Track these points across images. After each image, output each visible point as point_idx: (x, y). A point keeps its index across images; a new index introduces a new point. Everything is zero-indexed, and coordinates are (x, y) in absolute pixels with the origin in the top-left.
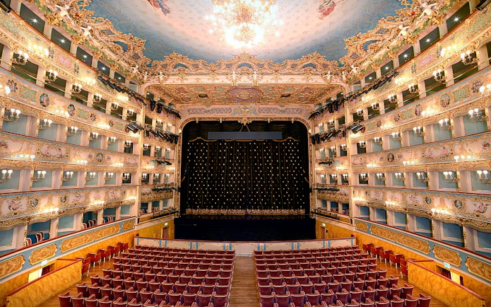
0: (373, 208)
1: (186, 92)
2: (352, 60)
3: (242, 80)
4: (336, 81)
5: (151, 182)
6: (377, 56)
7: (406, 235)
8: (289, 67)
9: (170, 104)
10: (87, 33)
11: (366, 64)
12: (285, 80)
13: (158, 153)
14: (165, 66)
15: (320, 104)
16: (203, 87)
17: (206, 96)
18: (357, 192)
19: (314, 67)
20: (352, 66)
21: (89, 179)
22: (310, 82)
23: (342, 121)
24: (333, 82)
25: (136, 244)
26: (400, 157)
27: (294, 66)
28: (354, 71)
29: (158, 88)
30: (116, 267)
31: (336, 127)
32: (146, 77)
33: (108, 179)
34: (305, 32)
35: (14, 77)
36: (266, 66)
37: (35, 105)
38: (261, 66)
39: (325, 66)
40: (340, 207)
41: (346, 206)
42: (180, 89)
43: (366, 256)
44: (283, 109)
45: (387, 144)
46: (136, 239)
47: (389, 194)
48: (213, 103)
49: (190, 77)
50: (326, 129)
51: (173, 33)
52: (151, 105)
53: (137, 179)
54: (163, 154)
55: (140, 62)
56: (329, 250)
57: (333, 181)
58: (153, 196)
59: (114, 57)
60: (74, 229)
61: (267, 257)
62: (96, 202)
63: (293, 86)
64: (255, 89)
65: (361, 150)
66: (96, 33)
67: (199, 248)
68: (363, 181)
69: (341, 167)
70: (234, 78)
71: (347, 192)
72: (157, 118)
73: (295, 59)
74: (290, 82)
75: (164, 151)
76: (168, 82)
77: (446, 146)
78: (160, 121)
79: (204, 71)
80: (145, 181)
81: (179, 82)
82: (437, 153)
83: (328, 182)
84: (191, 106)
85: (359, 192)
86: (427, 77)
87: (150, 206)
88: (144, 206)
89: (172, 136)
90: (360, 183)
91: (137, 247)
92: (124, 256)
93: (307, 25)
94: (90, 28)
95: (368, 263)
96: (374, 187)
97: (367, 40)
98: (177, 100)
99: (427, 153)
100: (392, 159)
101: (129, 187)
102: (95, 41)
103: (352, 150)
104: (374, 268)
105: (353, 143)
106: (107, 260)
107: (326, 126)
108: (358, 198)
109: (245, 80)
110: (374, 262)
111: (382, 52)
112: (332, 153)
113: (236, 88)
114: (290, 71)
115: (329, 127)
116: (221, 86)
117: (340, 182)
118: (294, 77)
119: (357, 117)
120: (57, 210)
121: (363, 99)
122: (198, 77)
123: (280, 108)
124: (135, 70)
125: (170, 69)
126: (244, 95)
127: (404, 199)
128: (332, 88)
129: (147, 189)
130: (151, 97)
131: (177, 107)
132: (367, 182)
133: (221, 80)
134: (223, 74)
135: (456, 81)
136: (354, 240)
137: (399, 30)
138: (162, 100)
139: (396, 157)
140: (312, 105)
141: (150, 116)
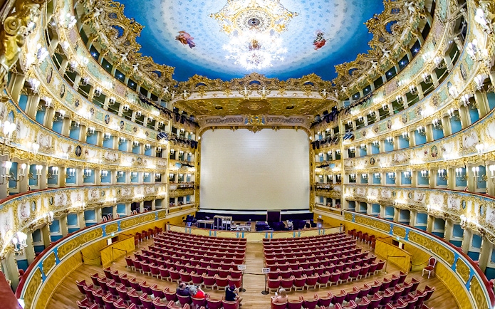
0: (358, 202)
1: (204, 106)
2: (341, 82)
3: (253, 94)
4: (331, 97)
5: (177, 181)
6: (359, 80)
7: (378, 221)
8: (292, 84)
9: (191, 116)
10: (136, 68)
11: (352, 86)
12: (289, 94)
13: (181, 157)
14: (188, 86)
15: (319, 115)
16: (219, 100)
17: (221, 108)
18: (347, 190)
19: (313, 84)
20: (342, 86)
21: (133, 178)
22: (310, 97)
23: (336, 130)
24: (329, 98)
25: (168, 229)
26: (378, 160)
27: (296, 84)
28: (344, 89)
29: (182, 103)
30: (156, 244)
31: (332, 135)
32: (173, 95)
33: (145, 179)
34: (304, 58)
35: (93, 106)
36: (273, 83)
37: (102, 123)
38: (268, 83)
39: (321, 84)
40: (334, 202)
41: (338, 201)
42: (200, 103)
43: (349, 239)
44: (288, 118)
45: (370, 150)
46: (167, 226)
47: (370, 190)
48: (227, 114)
49: (208, 93)
50: (324, 137)
51: (196, 60)
52: (177, 117)
53: (166, 179)
54: (186, 158)
55: (170, 84)
56: (323, 236)
57: (330, 181)
58: (178, 193)
59: (151, 82)
60: (126, 214)
61: (274, 244)
62: (139, 195)
63: (295, 100)
64: (264, 102)
65: (352, 155)
66: (142, 67)
67: (217, 236)
68: (352, 180)
69: (336, 169)
70: (246, 93)
71: (340, 189)
72: (181, 129)
73: (297, 78)
74: (293, 96)
75: (186, 155)
76: (190, 98)
77: (406, 153)
78: (183, 130)
79: (220, 88)
80: (172, 180)
81: (199, 98)
82: (401, 158)
83: (325, 181)
84: (209, 117)
85: (349, 189)
86: (393, 100)
87: (176, 200)
88: (172, 200)
89: (193, 142)
90: (350, 182)
91: (169, 232)
92: (160, 237)
93: (305, 53)
94: (138, 64)
95: (351, 243)
96: (359, 185)
97: (351, 68)
98: (197, 113)
99: (395, 158)
100: (373, 162)
101: (160, 185)
102: (140, 73)
103: (344, 154)
104: (354, 247)
105: (345, 149)
106: (149, 238)
107: (324, 134)
108: (348, 194)
109: (255, 95)
110: (355, 242)
111: (363, 77)
112: (329, 157)
113: (247, 101)
114: (294, 87)
115: (326, 135)
116: (234, 99)
117: (334, 182)
118: (297, 92)
119: (348, 127)
120: (115, 199)
121: (352, 112)
122: (215, 93)
123: (285, 118)
124: (166, 91)
125: (192, 87)
126: (254, 107)
127: (380, 194)
128: (327, 102)
129: (174, 187)
130: (176, 110)
131: (197, 119)
132: (355, 181)
133: (235, 94)
134: (237, 90)
135: (410, 105)
136: (342, 228)
137: (371, 64)
138: (185, 113)
139: (376, 161)
140: (312, 116)
141: (175, 126)
